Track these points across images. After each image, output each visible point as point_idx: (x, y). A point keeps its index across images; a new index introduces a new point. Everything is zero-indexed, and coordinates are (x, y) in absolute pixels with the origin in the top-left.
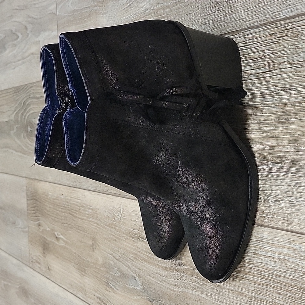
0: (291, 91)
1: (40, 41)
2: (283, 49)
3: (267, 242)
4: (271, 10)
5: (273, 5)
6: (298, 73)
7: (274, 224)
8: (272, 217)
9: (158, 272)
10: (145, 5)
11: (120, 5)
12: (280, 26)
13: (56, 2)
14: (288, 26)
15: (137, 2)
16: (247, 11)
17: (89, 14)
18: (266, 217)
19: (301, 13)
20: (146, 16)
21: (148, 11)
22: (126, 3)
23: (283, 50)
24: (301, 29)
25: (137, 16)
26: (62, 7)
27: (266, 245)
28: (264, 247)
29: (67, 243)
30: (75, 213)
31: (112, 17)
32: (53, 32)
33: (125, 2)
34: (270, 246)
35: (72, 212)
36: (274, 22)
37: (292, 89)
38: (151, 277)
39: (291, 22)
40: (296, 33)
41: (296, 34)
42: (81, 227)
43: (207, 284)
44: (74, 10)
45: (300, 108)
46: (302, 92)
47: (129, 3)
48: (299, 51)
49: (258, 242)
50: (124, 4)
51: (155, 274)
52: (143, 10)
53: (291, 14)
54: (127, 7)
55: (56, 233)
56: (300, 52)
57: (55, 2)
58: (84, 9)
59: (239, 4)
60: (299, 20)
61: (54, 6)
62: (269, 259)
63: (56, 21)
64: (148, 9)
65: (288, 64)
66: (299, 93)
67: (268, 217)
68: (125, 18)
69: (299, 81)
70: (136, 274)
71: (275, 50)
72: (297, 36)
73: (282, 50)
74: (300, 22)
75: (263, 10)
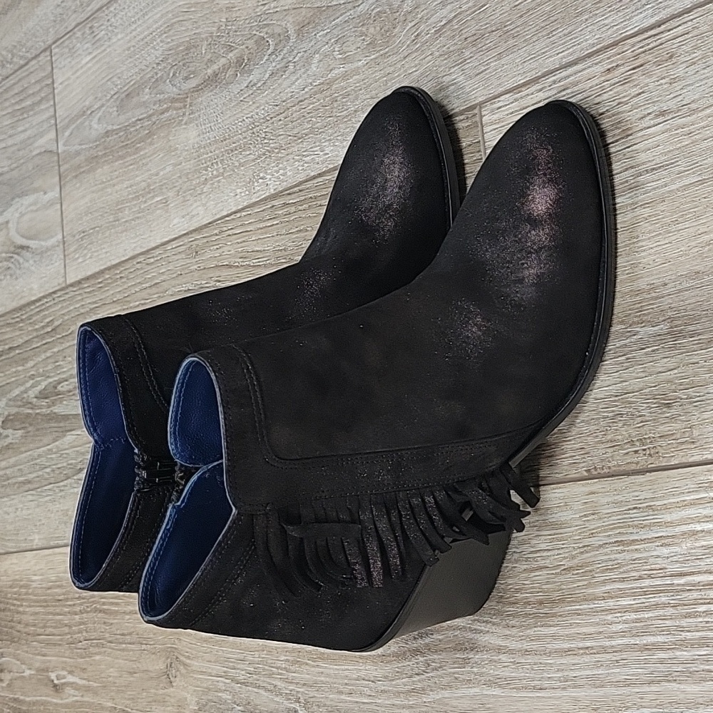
0: (671, 167)
1: (7, 222)
2: (641, 91)
3: (647, 506)
4: (606, 22)
5: (610, 12)
6: (683, 128)
7: (661, 459)
8: (655, 447)
9: (362, 674)
10: (298, 79)
11: (232, 94)
12: (630, 49)
13: (56, 125)
14: (648, 44)
15: (276, 78)
16: (550, 38)
17: (147, 131)
18: (638, 451)
19: (676, 13)
20: (301, 101)
21: (306, 90)
22: (247, 87)
23: (643, 92)
24: (679, 42)
25: (277, 108)
26: (71, 134)
27: (646, 514)
28: (640, 520)
29: (88, 689)
30: (112, 604)
31: (212, 124)
32: (45, 193)
33: (246, 85)
34: (656, 512)
35: (104, 604)
36: (615, 44)
37: (673, 163)
38: (341, 693)
39: (655, 35)
40: (667, 54)
41: (669, 55)
42: (130, 634)
43: (500, 657)
44: (107, 132)
45: (696, 197)
46: (697, 163)
47: (255, 84)
48: (677, 86)
49: (625, 514)
50: (241, 90)
51: (353, 682)
52: (293, 92)
53: (653, 21)
54: (252, 94)
55: (53, 676)
56: (680, 87)
57: (54, 127)
58: (134, 125)
59: (530, 27)
60: (671, 28)
61: (52, 135)
62: (657, 544)
63: (57, 167)
64: (307, 86)
65: (657, 116)
66: (689, 168)
67: (644, 450)
68: (247, 118)
69: (686, 143)
70: (298, 701)
71: (624, 97)
72: (671, 57)
73: (640, 94)
74: (675, 30)
75: (587, 27)
